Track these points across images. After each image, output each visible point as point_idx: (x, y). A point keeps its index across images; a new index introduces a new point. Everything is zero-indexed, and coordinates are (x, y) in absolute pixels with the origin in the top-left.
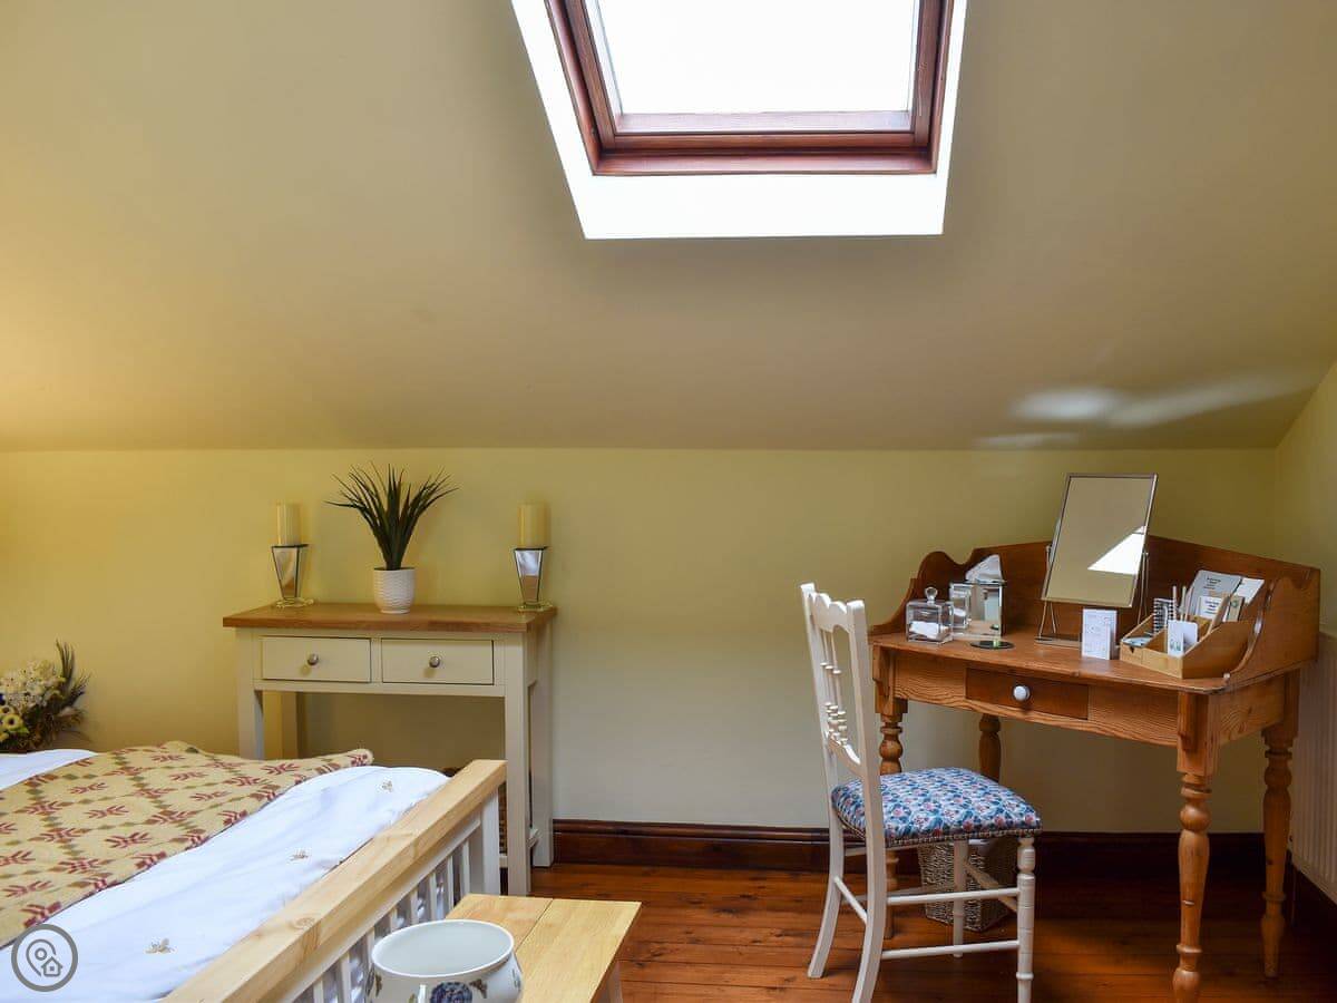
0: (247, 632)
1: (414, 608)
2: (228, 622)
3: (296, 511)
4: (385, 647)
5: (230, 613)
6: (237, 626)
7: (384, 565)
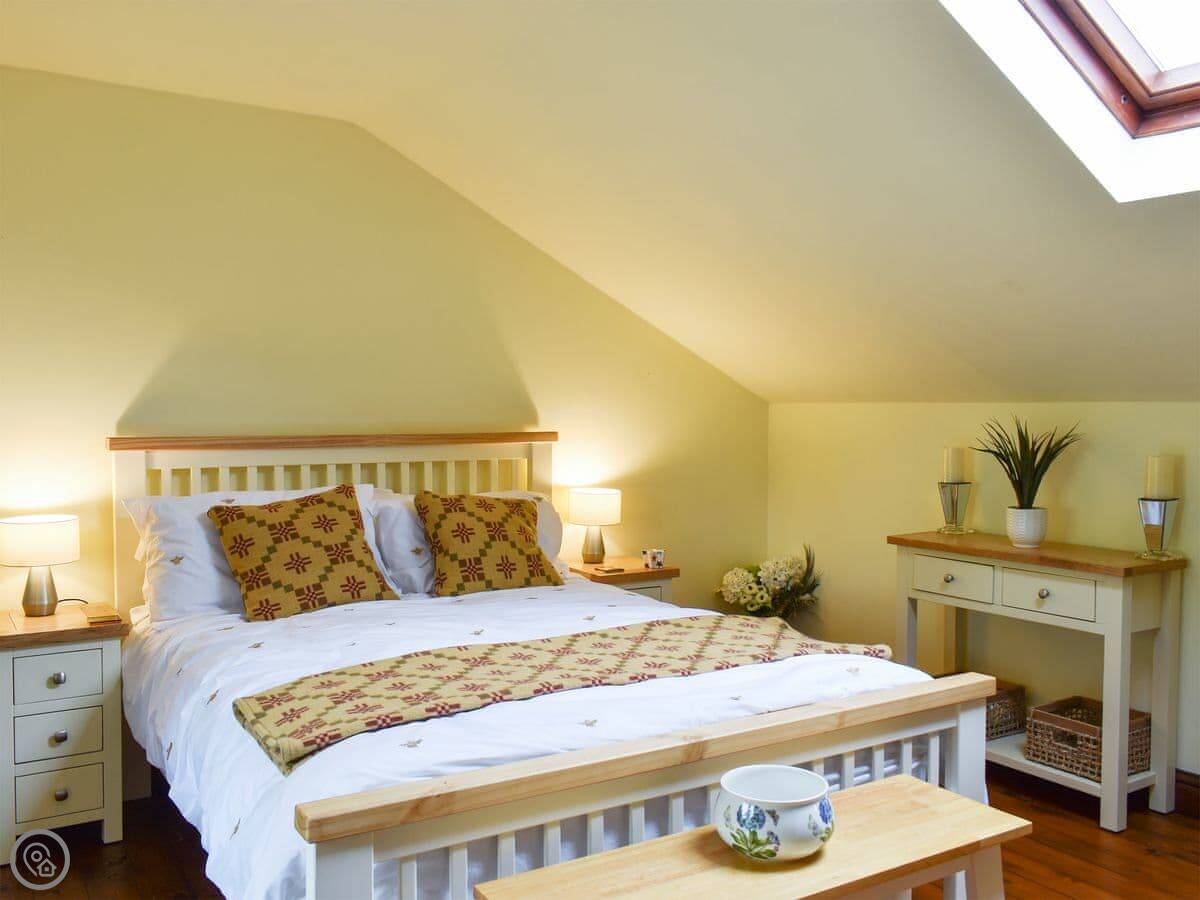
0: (904, 549)
1: (1041, 543)
2: (891, 540)
3: (959, 455)
4: (1005, 574)
5: (892, 533)
6: (898, 544)
7: (1017, 504)
